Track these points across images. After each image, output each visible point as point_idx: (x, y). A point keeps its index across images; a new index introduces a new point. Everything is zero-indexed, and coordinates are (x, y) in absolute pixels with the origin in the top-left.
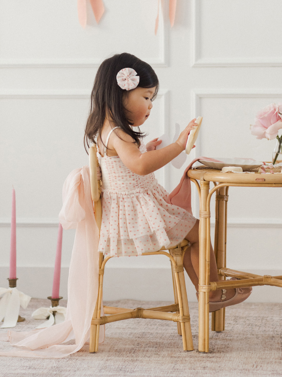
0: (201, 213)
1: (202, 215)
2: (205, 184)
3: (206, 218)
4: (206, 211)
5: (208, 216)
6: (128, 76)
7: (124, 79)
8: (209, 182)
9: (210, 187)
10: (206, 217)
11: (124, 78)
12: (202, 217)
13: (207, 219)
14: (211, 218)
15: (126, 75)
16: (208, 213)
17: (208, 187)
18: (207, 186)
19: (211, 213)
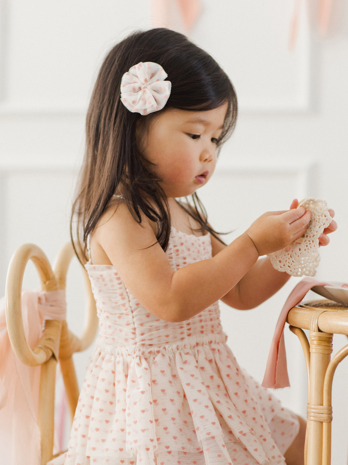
0: (309, 410)
1: (312, 414)
2: (321, 339)
3: (322, 423)
4: (322, 405)
5: (325, 416)
6: (146, 80)
7: (137, 89)
8: (332, 334)
9: (334, 348)
10: (321, 421)
11: (137, 85)
12: (312, 418)
13: (325, 425)
14: (333, 422)
15: (142, 80)
16: (326, 411)
17: (328, 347)
18: (327, 345)
19: (333, 410)
